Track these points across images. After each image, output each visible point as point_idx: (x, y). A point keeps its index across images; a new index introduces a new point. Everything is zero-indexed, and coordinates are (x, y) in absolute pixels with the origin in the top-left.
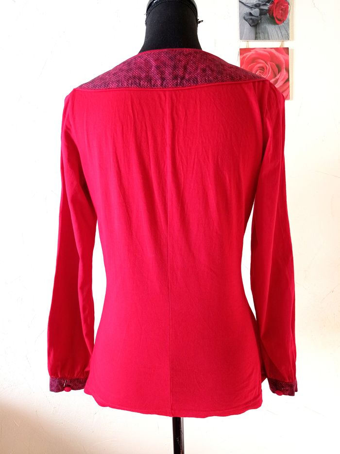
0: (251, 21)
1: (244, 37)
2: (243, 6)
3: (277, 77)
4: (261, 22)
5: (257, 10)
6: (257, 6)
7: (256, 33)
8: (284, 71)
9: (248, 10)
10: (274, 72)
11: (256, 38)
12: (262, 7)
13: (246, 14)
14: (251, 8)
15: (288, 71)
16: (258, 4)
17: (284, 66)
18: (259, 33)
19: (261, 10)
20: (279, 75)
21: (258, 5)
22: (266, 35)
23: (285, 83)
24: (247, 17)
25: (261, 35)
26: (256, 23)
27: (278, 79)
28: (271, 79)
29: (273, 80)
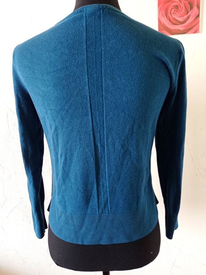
3: (189, 14)
8: (195, 8)
10: (187, 9)
15: (198, 7)
20: (191, 12)
23: (195, 19)
27: (190, 16)
28: (183, 16)
29: (186, 16)
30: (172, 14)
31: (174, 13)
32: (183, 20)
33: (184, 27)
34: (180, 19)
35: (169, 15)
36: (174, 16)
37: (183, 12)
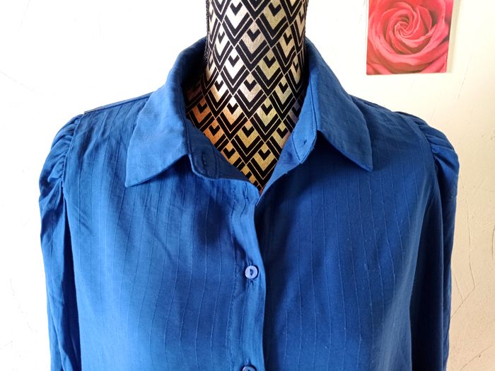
3: (430, 33)
10: (425, 24)
17: (444, 14)
20: (433, 30)
23: (441, 44)
27: (430, 37)
28: (418, 38)
29: (422, 38)
31: (400, 31)
32: (416, 46)
33: (417, 58)
34: (411, 43)
37: (417, 28)
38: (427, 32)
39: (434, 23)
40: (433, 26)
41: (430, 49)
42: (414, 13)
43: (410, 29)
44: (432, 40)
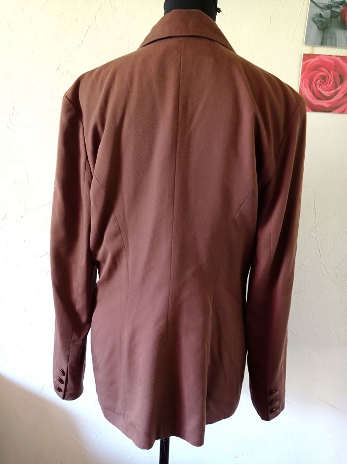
0: (320, 23)
1: (309, 42)
2: (314, 5)
3: (338, 89)
4: (331, 25)
5: (328, 11)
6: (328, 7)
7: (323, 38)
8: (346, 82)
9: (318, 11)
10: (335, 82)
11: (323, 44)
12: (334, 9)
13: (316, 15)
14: (322, 9)
16: (331, 4)
18: (327, 38)
19: (332, 12)
20: (341, 86)
21: (330, 6)
22: (334, 41)
23: (344, 96)
24: (316, 19)
25: (328, 41)
26: (325, 26)
27: (338, 91)
28: (331, 91)
29: (334, 91)
30: (318, 86)
31: (320, 85)
32: (329, 95)
33: (330, 103)
34: (326, 94)
35: (314, 85)
36: (319, 89)
37: (330, 85)
38: (337, 87)
39: (341, 82)
40: (340, 84)
41: (338, 98)
42: (330, 75)
43: (326, 84)
44: (339, 93)
